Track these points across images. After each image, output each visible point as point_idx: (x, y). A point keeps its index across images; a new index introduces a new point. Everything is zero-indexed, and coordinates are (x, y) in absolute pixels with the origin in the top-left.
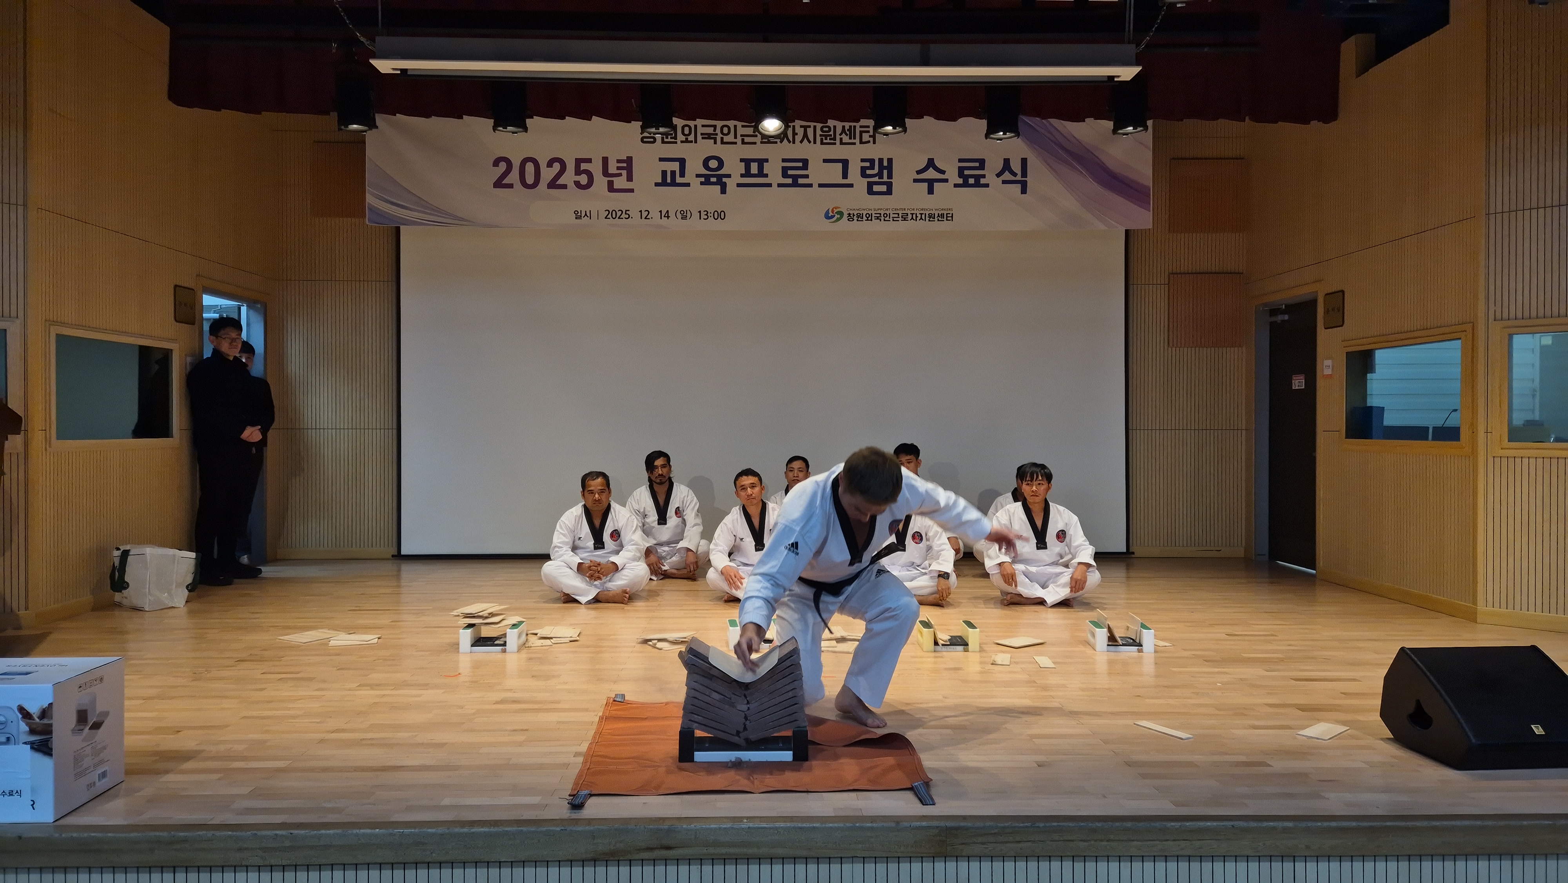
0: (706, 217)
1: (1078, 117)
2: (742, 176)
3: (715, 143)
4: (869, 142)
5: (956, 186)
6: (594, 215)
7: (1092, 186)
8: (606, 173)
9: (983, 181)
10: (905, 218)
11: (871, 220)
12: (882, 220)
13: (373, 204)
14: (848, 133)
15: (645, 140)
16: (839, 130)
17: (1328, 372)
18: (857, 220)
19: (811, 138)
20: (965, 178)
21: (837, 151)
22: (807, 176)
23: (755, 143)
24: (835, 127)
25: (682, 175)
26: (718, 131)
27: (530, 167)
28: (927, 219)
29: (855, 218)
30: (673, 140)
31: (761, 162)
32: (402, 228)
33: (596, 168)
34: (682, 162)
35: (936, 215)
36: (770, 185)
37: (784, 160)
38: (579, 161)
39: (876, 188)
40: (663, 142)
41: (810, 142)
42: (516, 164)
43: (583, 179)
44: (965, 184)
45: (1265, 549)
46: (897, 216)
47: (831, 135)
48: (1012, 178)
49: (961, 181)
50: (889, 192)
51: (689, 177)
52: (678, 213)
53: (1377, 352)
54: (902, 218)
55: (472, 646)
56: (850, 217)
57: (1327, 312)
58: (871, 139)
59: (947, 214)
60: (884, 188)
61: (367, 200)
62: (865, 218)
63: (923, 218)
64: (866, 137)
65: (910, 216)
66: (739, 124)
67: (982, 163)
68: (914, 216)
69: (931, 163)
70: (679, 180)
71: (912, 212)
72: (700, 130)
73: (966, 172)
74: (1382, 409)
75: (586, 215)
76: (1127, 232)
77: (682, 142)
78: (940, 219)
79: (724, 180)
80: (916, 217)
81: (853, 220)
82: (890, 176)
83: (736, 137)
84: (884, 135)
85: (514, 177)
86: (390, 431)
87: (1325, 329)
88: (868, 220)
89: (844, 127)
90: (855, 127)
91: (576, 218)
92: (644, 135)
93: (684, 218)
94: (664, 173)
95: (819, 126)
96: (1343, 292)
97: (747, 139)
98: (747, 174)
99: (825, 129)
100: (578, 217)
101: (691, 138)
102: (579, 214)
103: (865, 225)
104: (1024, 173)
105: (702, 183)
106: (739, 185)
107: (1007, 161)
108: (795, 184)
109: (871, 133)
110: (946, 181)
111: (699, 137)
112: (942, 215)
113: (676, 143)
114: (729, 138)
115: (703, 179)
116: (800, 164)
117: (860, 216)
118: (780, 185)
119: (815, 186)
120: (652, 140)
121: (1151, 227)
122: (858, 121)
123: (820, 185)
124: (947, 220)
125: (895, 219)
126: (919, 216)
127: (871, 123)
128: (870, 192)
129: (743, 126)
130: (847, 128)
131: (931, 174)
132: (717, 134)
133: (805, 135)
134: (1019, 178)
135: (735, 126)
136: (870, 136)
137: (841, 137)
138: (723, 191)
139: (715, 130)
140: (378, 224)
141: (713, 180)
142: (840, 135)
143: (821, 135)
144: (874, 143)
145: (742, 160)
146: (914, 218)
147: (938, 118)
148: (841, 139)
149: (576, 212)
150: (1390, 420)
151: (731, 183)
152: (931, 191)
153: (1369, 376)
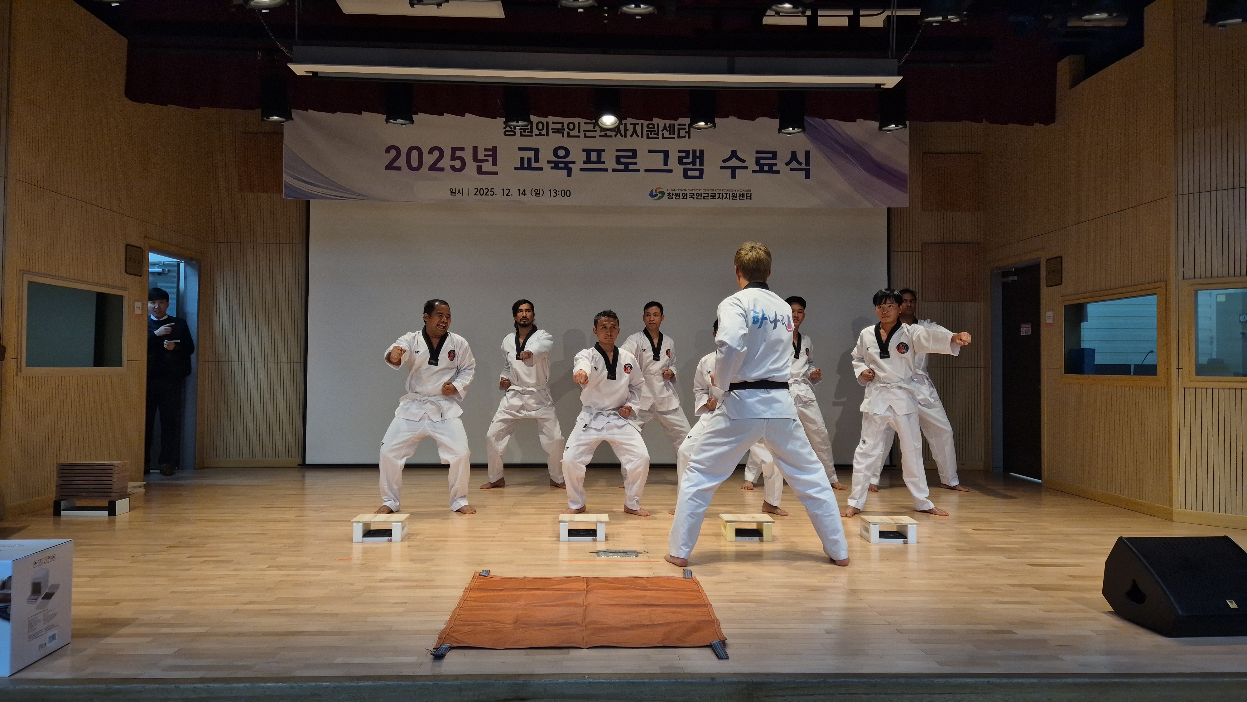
0: (555, 195)
1: (851, 118)
2: (584, 162)
3: (563, 136)
4: (685, 137)
5: (754, 172)
6: (466, 192)
7: (861, 173)
8: (475, 159)
9: (775, 168)
10: (713, 197)
11: (687, 198)
12: (695, 198)
13: (288, 181)
14: (668, 129)
15: (507, 133)
16: (661, 127)
17: (1050, 321)
18: (676, 198)
19: (639, 133)
20: (761, 166)
21: (659, 144)
22: (636, 163)
23: (595, 137)
24: (658, 125)
25: (537, 161)
26: (565, 127)
27: (415, 154)
28: (731, 198)
29: (674, 197)
30: (529, 134)
31: (599, 152)
32: (312, 201)
33: (467, 155)
34: (537, 151)
35: (738, 195)
36: (606, 170)
37: (617, 151)
38: (454, 150)
39: (690, 173)
40: (521, 135)
41: (638, 136)
42: (404, 151)
43: (457, 164)
44: (761, 171)
45: (1001, 464)
46: (707, 195)
47: (655, 131)
48: (799, 166)
49: (757, 168)
50: (701, 176)
51: (542, 163)
52: (533, 190)
53: (1089, 306)
54: (711, 197)
55: (364, 536)
56: (670, 196)
57: (1048, 273)
58: (687, 135)
59: (747, 194)
60: (696, 173)
61: (284, 179)
62: (681, 197)
63: (728, 197)
64: (682, 133)
65: (717, 196)
66: (582, 121)
67: (774, 155)
68: (721, 195)
69: (734, 154)
70: (534, 165)
71: (719, 192)
72: (551, 126)
73: (762, 161)
74: (1093, 351)
75: (459, 192)
76: (889, 209)
77: (537, 135)
78: (741, 198)
79: (570, 165)
80: (722, 196)
81: (672, 198)
82: (702, 164)
83: (579, 132)
84: (698, 129)
85: (402, 162)
86: (299, 364)
87: (1047, 287)
88: (684, 198)
89: (665, 125)
90: (674, 125)
91: (451, 195)
92: (506, 129)
93: (538, 195)
94: (522, 159)
95: (646, 123)
96: (1061, 257)
97: (588, 134)
98: (588, 161)
99: (650, 126)
100: (453, 194)
101: (544, 132)
102: (454, 191)
103: (681, 202)
104: (808, 163)
105: (552, 168)
106: (581, 170)
107: (794, 154)
108: (626, 170)
109: (687, 130)
110: (746, 168)
111: (550, 131)
112: (743, 195)
113: (532, 136)
114: (575, 133)
115: (553, 165)
116: (630, 154)
117: (677, 195)
118: (614, 170)
119: (642, 170)
120: (513, 133)
121: (908, 206)
122: (676, 119)
123: (646, 171)
124: (747, 199)
125: (705, 198)
126: (725, 195)
127: (687, 121)
128: (686, 176)
129: (585, 123)
130: (668, 125)
131: (734, 162)
132: (564, 129)
133: (635, 131)
134: (803, 166)
135: (579, 123)
136: (686, 132)
137: (663, 132)
138: (569, 174)
139: (563, 126)
140: (293, 198)
141: (561, 165)
142: (662, 131)
143: (647, 131)
144: (689, 137)
145: (584, 150)
146: (721, 197)
147: (740, 117)
148: (663, 134)
149: (451, 190)
150: (1099, 360)
151: (575, 168)
152: (734, 176)
153: (1083, 325)
